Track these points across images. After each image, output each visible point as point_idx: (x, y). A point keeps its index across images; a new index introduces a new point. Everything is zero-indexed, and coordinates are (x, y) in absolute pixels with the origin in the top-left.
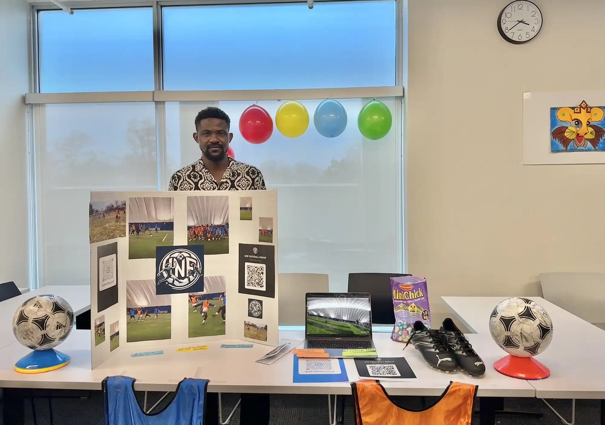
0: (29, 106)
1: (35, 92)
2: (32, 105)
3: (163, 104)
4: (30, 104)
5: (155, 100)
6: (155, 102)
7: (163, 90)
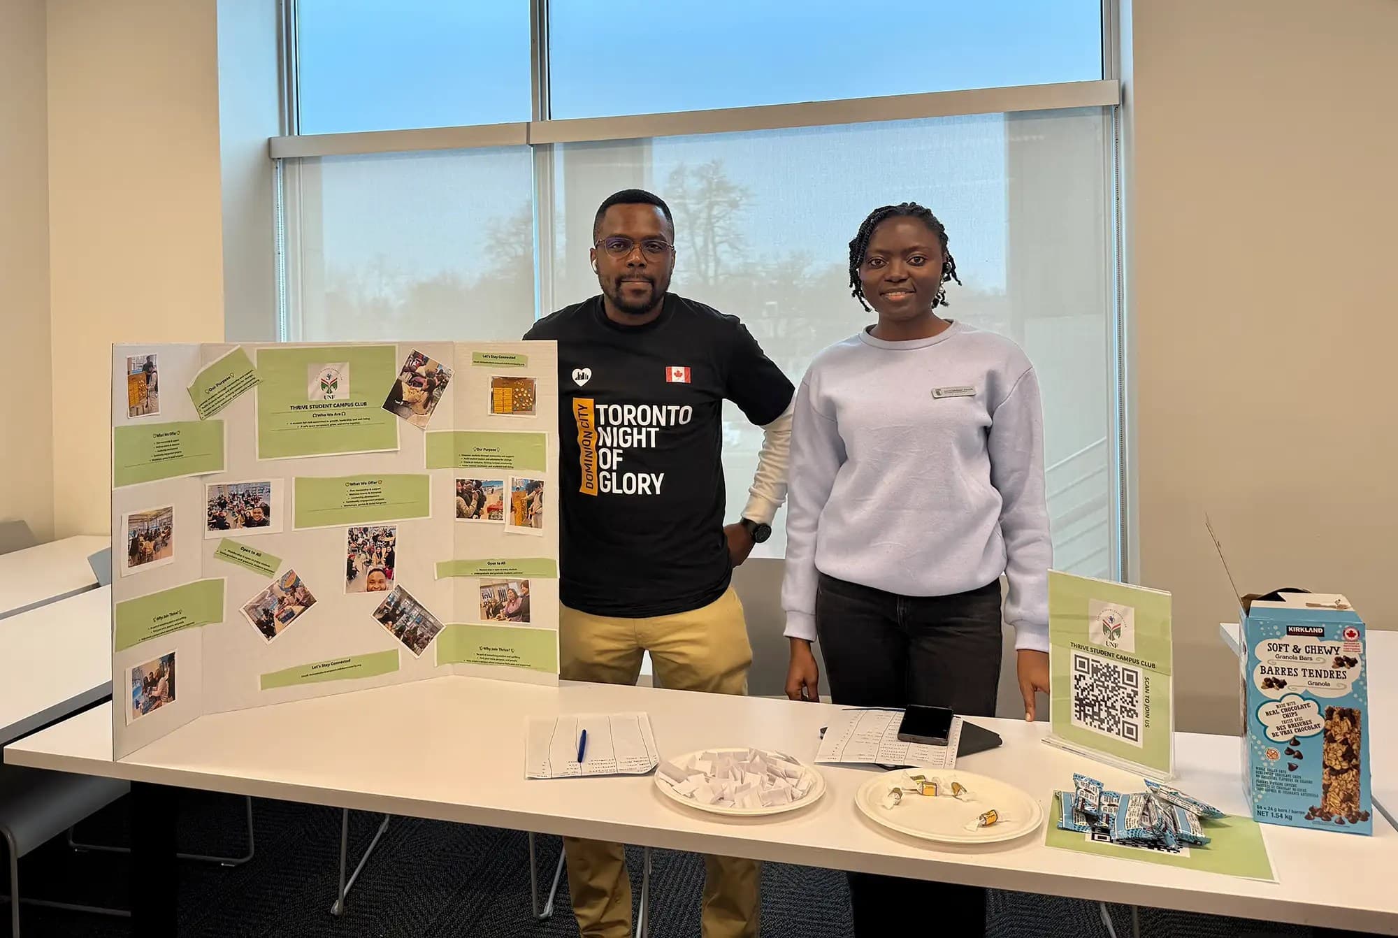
0: (278, 163)
1: (291, 132)
2: (285, 161)
3: (550, 150)
4: (280, 159)
5: (531, 143)
6: (532, 145)
7: (550, 118)
